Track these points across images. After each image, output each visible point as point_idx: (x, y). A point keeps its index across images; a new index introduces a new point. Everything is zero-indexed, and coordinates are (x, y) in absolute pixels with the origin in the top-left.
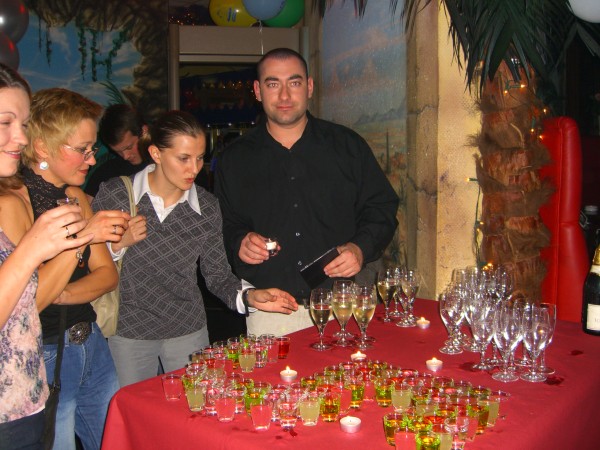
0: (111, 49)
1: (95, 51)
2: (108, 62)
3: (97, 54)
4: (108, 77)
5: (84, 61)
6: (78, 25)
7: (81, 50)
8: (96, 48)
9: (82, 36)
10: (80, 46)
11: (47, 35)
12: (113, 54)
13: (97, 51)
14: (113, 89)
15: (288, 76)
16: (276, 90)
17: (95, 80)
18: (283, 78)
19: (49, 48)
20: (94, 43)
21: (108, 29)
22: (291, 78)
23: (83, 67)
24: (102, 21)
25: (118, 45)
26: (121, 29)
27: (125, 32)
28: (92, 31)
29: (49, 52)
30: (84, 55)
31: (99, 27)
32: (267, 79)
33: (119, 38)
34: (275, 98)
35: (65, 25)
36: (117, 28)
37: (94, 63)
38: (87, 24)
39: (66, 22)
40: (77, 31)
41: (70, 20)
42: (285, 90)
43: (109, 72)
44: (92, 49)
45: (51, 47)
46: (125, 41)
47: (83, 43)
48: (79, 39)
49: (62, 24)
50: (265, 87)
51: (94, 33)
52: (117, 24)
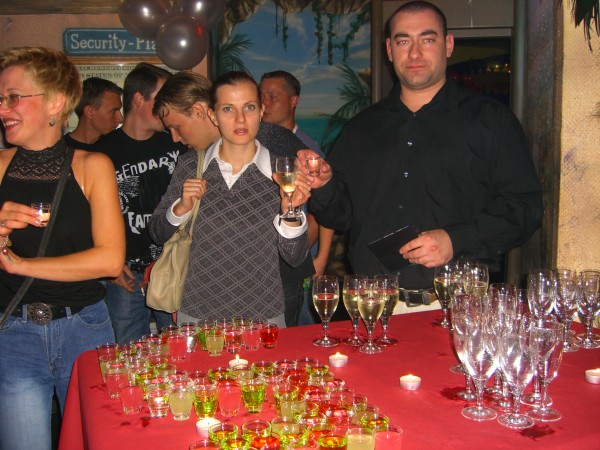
0: (348, 32)
1: (331, 34)
2: (345, 46)
3: (333, 38)
4: (344, 60)
5: (320, 45)
6: (314, 10)
7: (317, 34)
8: (333, 31)
9: (318, 20)
10: (316, 31)
11: (284, 20)
12: (350, 37)
13: (334, 35)
14: (350, 73)
15: (419, 32)
16: (406, 47)
17: (330, 63)
18: (415, 33)
19: (285, 34)
20: (331, 27)
21: (346, 12)
22: (423, 34)
23: (319, 51)
24: (339, 4)
25: (355, 28)
26: (359, 11)
27: (364, 14)
28: (329, 15)
29: (285, 37)
30: (321, 39)
31: (336, 11)
32: (397, 36)
33: (356, 20)
34: (405, 56)
35: (301, 11)
36: (355, 10)
37: (330, 46)
38: (324, 8)
39: (303, 8)
40: (314, 15)
41: (306, 5)
42: (415, 47)
43: (346, 55)
44: (328, 32)
45: (287, 33)
46: (363, 23)
47: (319, 27)
48: (315, 23)
49: (298, 10)
50: (395, 44)
51: (331, 17)
52: (355, 7)
